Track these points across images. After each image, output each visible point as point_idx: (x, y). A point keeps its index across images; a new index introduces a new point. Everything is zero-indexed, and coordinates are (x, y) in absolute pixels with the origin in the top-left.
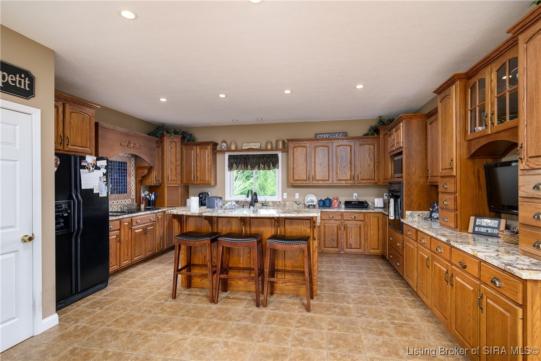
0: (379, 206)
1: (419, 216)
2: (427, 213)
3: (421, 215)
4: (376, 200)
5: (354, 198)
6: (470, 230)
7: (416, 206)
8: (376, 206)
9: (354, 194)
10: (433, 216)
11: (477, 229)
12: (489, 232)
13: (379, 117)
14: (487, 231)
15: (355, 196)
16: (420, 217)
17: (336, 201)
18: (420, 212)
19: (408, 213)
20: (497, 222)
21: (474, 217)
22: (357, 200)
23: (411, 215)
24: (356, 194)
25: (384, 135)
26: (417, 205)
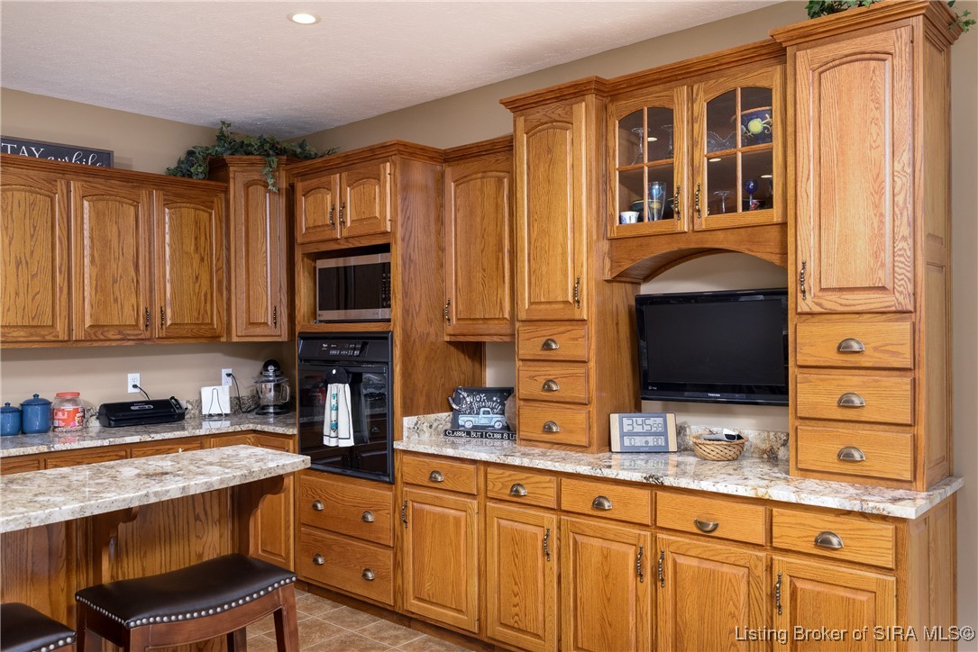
0: (216, 410)
1: (431, 427)
2: (445, 416)
3: (435, 425)
4: (207, 392)
5: (131, 390)
6: (616, 446)
7: (422, 400)
8: (205, 412)
9: (131, 376)
10: (461, 423)
11: (627, 442)
12: (651, 444)
13: (223, 123)
14: (647, 442)
15: (132, 384)
16: (432, 430)
17: (69, 407)
18: (432, 417)
19: (408, 422)
20: (660, 420)
21: (617, 415)
22: (144, 398)
23: (417, 429)
24: (137, 375)
25: (247, 186)
26: (424, 398)
